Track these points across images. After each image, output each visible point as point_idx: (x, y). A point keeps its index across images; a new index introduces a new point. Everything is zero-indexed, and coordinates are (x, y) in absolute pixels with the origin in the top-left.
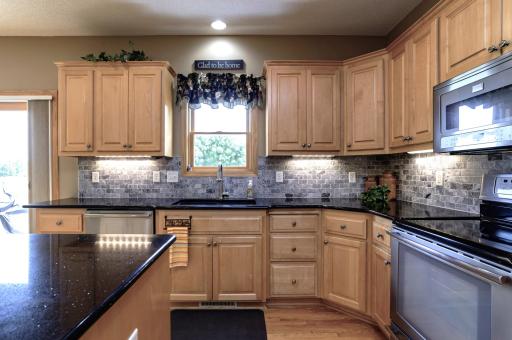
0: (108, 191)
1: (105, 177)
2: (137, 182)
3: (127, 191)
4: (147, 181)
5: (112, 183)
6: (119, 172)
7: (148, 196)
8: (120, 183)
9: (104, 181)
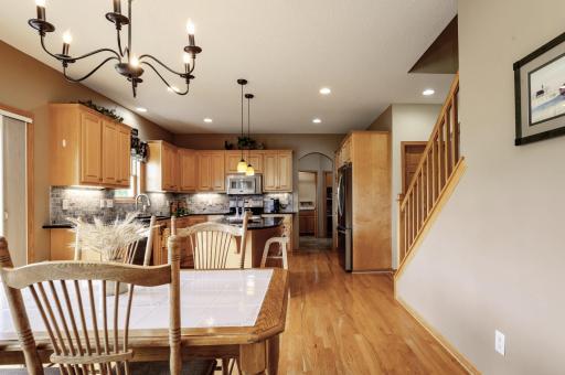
1: (72, 204)
2: (92, 208)
4: (97, 207)
5: (77, 210)
9: (71, 208)
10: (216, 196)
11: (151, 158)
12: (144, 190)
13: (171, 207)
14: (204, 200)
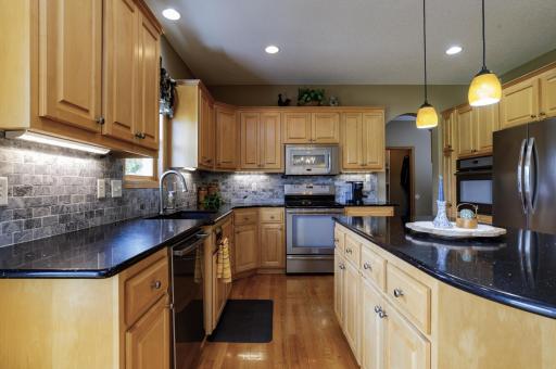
0: (29, 225)
1: (21, 192)
2: (77, 199)
3: (63, 220)
4: (91, 197)
5: (37, 204)
6: (49, 179)
7: (91, 223)
8: (52, 205)
9: (19, 201)
10: (263, 177)
11: (180, 110)
12: (168, 164)
13: (198, 193)
14: (245, 184)
